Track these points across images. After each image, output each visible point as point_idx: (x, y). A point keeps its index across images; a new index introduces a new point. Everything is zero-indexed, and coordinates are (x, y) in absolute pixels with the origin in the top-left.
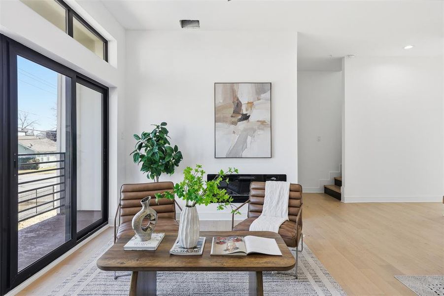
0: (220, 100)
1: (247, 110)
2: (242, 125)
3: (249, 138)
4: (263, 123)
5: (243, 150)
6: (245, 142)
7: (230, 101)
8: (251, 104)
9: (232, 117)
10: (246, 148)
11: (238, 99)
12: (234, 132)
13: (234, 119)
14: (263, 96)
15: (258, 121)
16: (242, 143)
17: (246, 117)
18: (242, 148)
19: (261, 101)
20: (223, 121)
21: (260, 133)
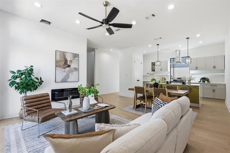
0: (58, 58)
1: (70, 63)
2: (67, 69)
3: (70, 74)
4: (76, 68)
6: (69, 76)
7: (63, 59)
8: (71, 61)
9: (63, 65)
10: (69, 78)
11: (66, 59)
12: (64, 72)
13: (64, 66)
14: (76, 59)
15: (74, 68)
16: (67, 76)
17: (69, 66)
18: (68, 78)
19: (75, 60)
20: (60, 67)
21: (75, 72)
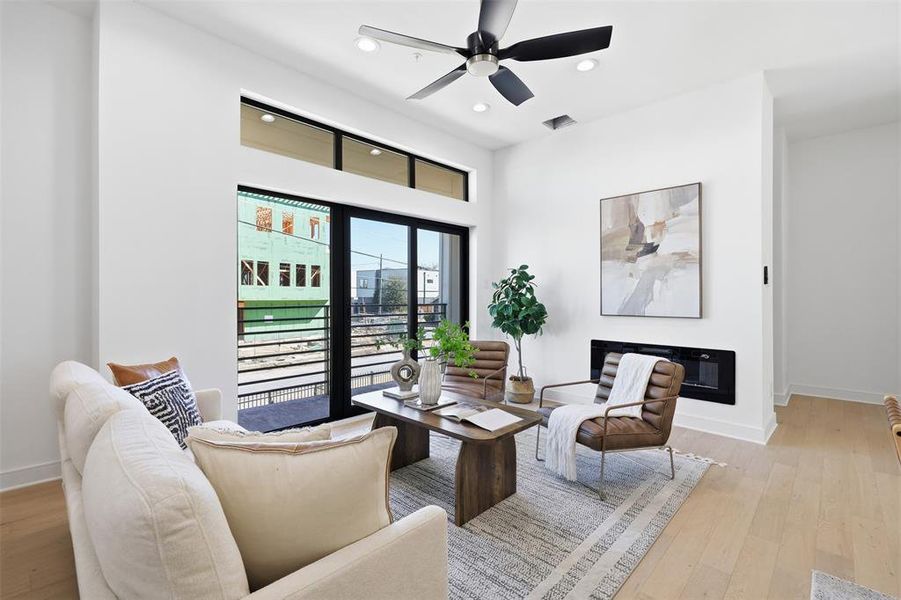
0: (609, 225)
1: (653, 236)
2: (646, 261)
3: (657, 283)
4: (684, 256)
5: (646, 303)
6: (650, 289)
7: (624, 224)
8: (660, 226)
9: (627, 249)
10: (652, 299)
11: (638, 220)
12: (631, 275)
13: (630, 254)
14: (683, 208)
15: (673, 254)
16: (646, 291)
17: (652, 249)
18: (646, 300)
19: (680, 217)
20: (613, 258)
21: (680, 273)
